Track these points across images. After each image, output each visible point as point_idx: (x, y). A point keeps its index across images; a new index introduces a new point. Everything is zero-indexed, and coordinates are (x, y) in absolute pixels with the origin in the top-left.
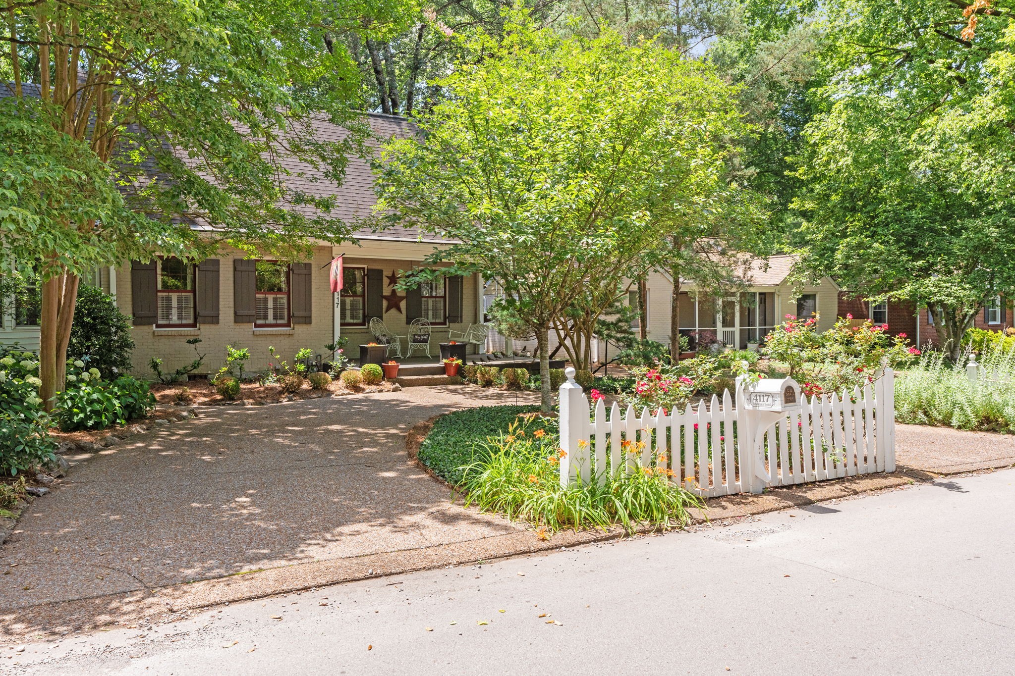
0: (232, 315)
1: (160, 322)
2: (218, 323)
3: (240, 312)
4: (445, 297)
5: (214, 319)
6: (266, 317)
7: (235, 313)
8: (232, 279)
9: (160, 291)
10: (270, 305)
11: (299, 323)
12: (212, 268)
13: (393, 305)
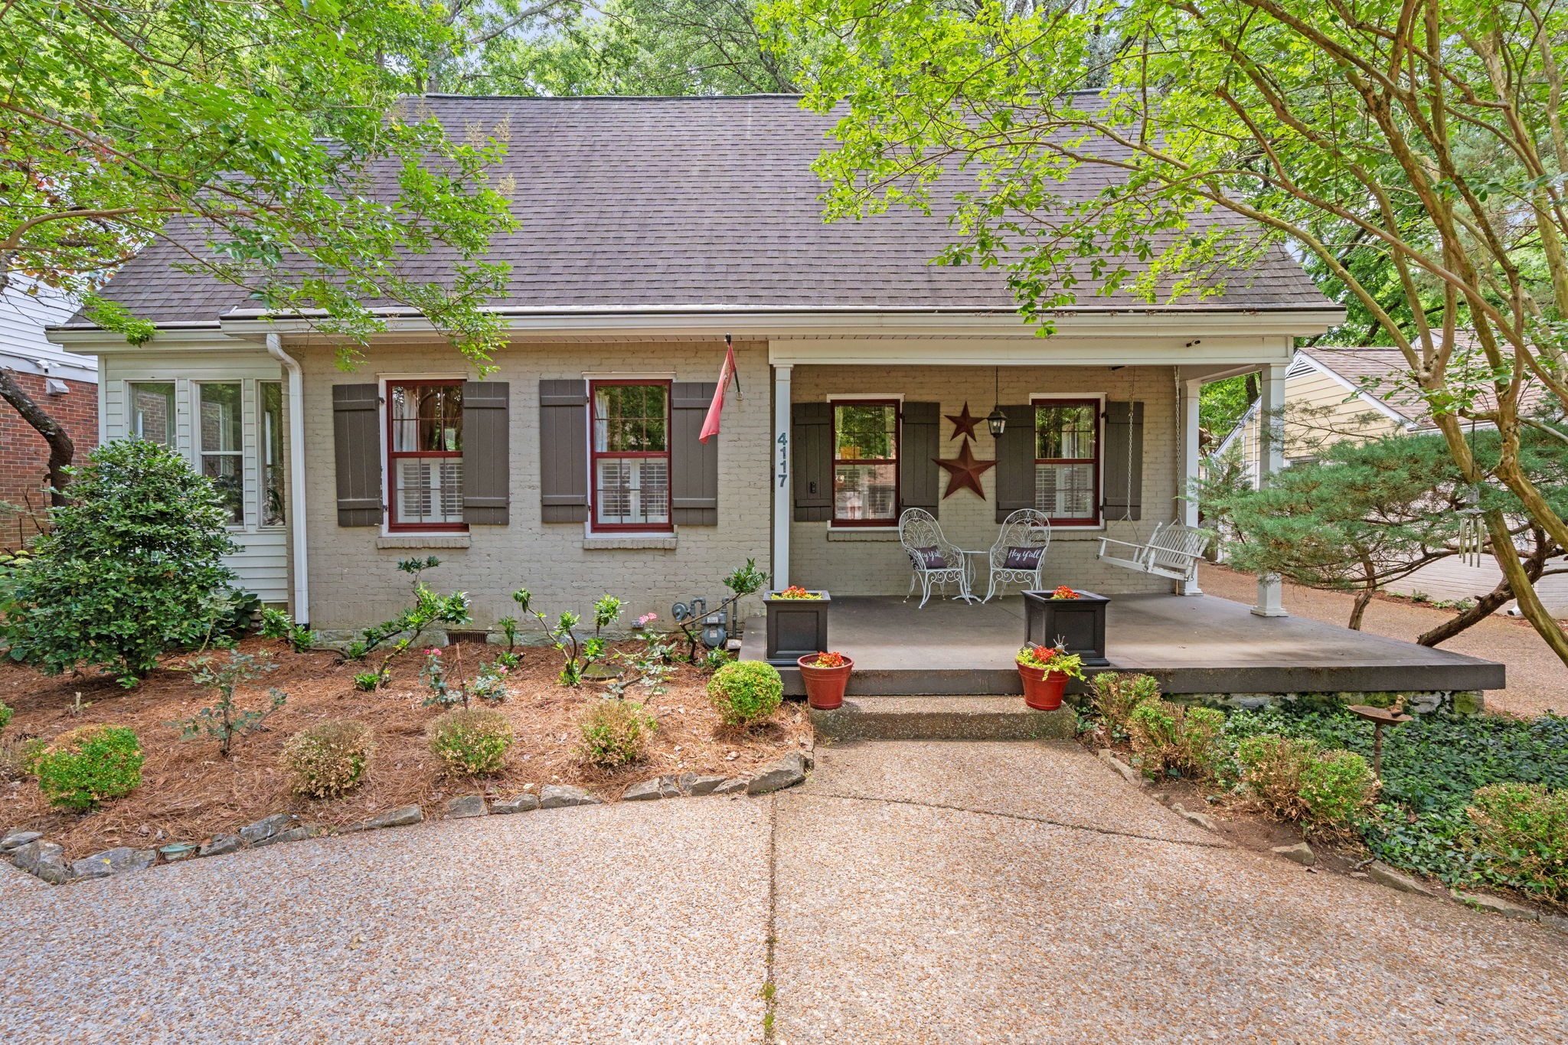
2: (506, 522)
3: (552, 497)
4: (1095, 462)
5: (498, 514)
8: (536, 424)
10: (635, 481)
11: (693, 525)
13: (965, 475)
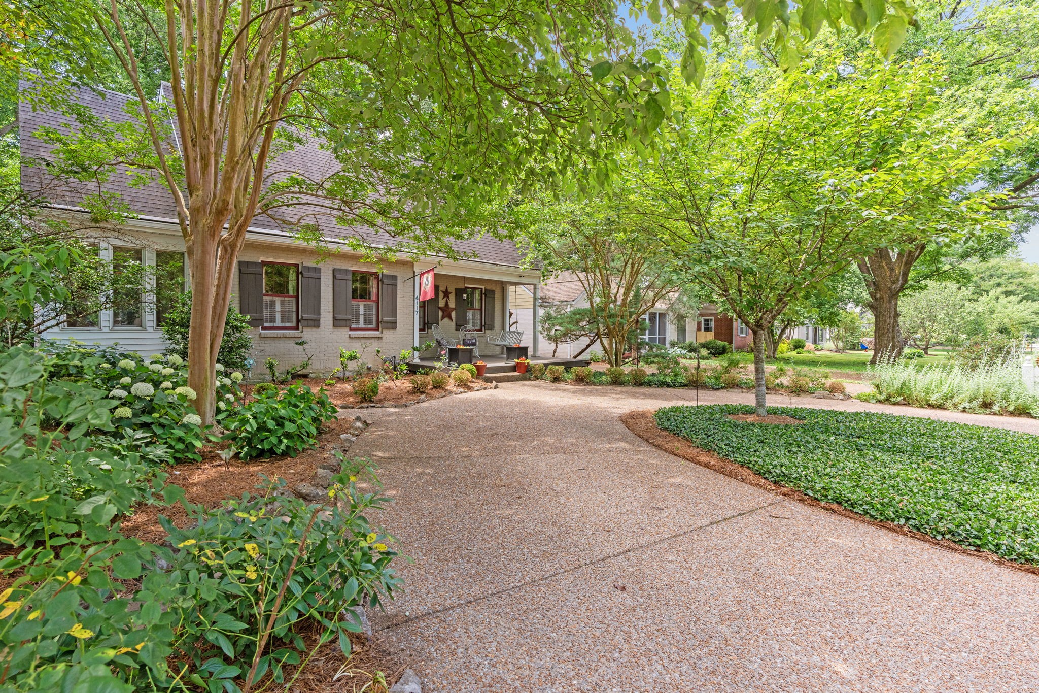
0: (331, 319)
1: (266, 325)
2: (318, 326)
3: (338, 316)
4: (481, 309)
5: (316, 323)
6: (358, 322)
7: (334, 318)
8: (331, 286)
9: (265, 295)
10: (362, 311)
11: (387, 328)
12: (312, 275)
13: (447, 314)
